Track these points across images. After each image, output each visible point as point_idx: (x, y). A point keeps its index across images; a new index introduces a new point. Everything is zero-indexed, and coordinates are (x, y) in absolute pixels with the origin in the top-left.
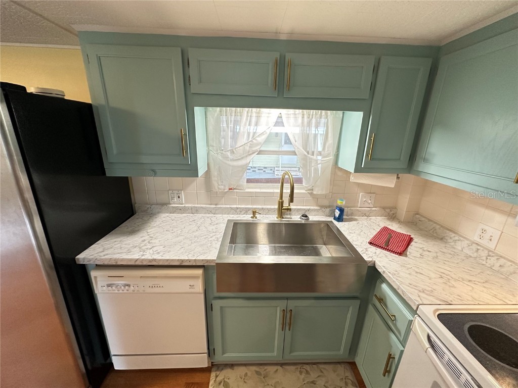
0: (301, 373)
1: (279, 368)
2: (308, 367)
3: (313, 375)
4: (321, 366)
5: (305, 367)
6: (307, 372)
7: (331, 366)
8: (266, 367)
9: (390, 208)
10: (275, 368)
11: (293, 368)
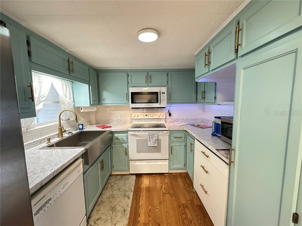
0: (107, 189)
1: (101, 196)
2: (106, 186)
3: (110, 186)
4: (108, 182)
5: (105, 187)
6: (108, 187)
7: (109, 180)
8: (98, 201)
10: (100, 197)
11: (104, 191)
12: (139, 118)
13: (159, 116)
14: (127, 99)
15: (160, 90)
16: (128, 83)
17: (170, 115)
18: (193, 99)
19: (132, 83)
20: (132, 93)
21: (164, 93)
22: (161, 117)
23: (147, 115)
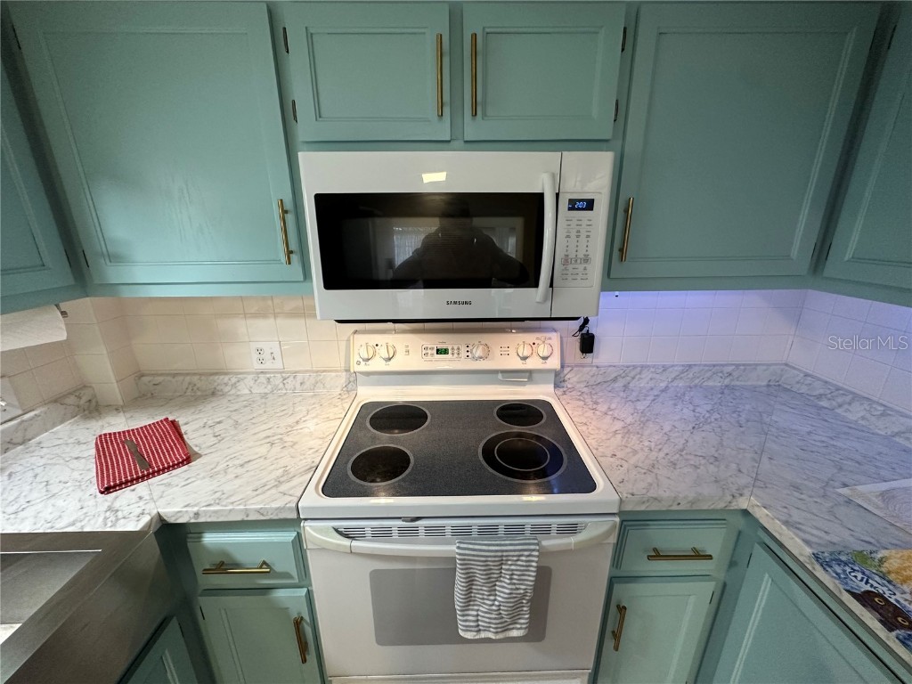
9: (71, 394)
12: (394, 366)
13: (524, 358)
14: (293, 246)
15: (558, 178)
16: (288, 113)
17: (587, 344)
18: (794, 253)
19: (319, 115)
20: (322, 201)
21: (590, 205)
22: (534, 363)
23: (445, 352)
